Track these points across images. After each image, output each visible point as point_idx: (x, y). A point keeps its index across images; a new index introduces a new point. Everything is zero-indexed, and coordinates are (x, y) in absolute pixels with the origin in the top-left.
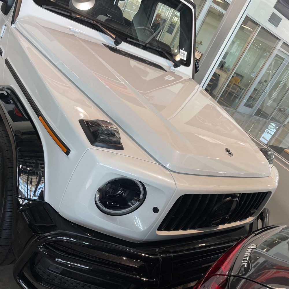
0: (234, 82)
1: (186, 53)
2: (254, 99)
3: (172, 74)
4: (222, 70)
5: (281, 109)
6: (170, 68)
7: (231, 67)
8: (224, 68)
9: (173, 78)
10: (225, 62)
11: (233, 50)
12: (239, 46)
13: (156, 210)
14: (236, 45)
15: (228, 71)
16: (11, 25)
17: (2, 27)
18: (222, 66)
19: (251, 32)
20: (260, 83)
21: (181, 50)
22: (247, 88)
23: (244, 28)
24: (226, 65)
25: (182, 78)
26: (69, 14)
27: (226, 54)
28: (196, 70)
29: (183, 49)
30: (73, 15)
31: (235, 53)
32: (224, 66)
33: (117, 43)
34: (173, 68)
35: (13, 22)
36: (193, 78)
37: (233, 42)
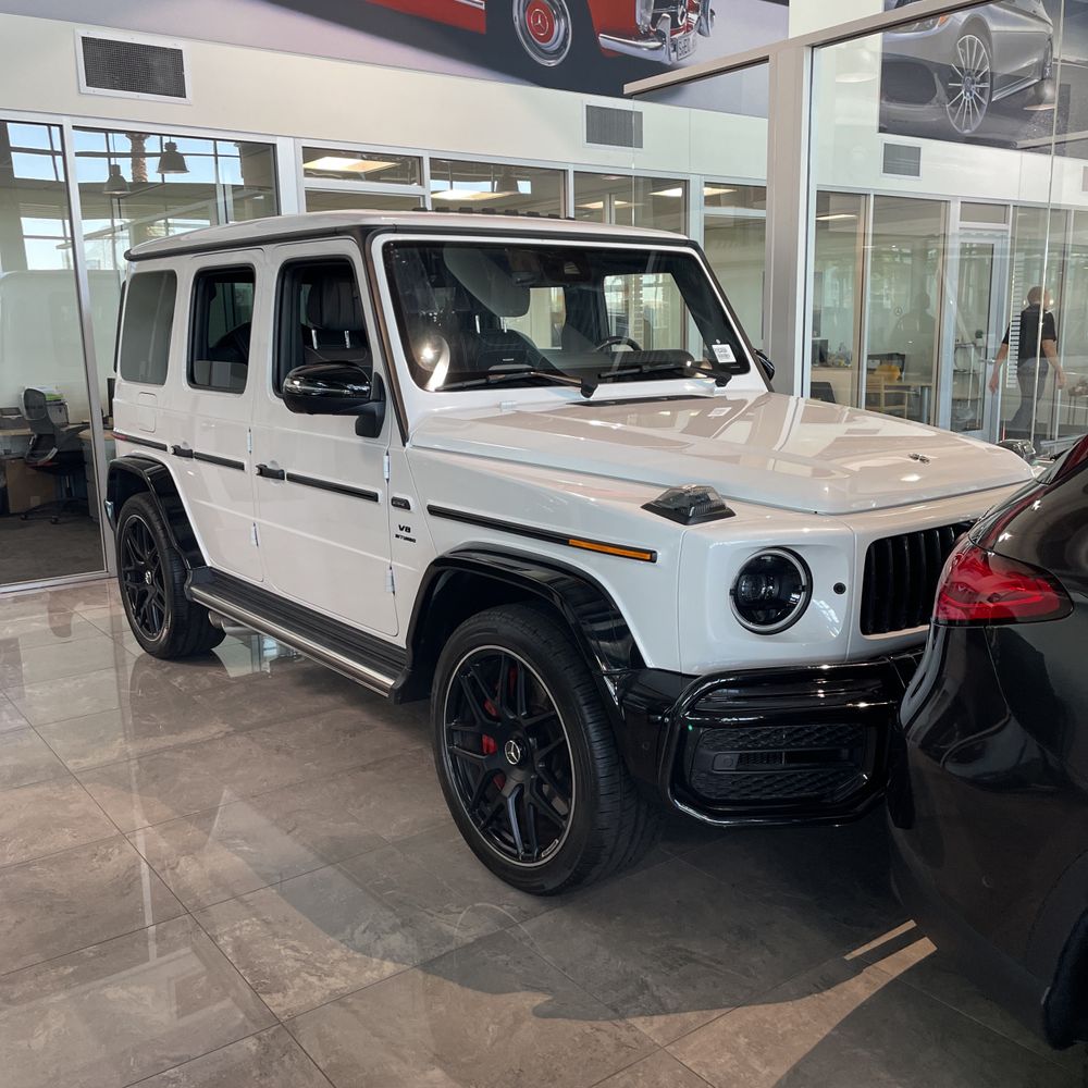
0: (883, 383)
1: (727, 347)
2: (974, 401)
3: (723, 401)
4: (827, 366)
5: (1074, 389)
6: (712, 391)
7: (850, 347)
8: (829, 361)
9: (728, 409)
10: (825, 342)
11: (830, 298)
12: (840, 276)
13: (839, 589)
14: (828, 278)
15: (848, 362)
16: (404, 445)
17: (382, 459)
18: (821, 356)
19: (854, 222)
20: (960, 347)
21: (714, 347)
22: (930, 381)
23: (827, 221)
24: (833, 349)
25: (745, 402)
26: (483, 381)
27: (817, 317)
28: (767, 373)
29: (718, 341)
30: (492, 378)
31: (841, 303)
32: (827, 353)
33: (587, 391)
34: (717, 389)
35: (405, 438)
36: (771, 389)
37: (819, 276)
